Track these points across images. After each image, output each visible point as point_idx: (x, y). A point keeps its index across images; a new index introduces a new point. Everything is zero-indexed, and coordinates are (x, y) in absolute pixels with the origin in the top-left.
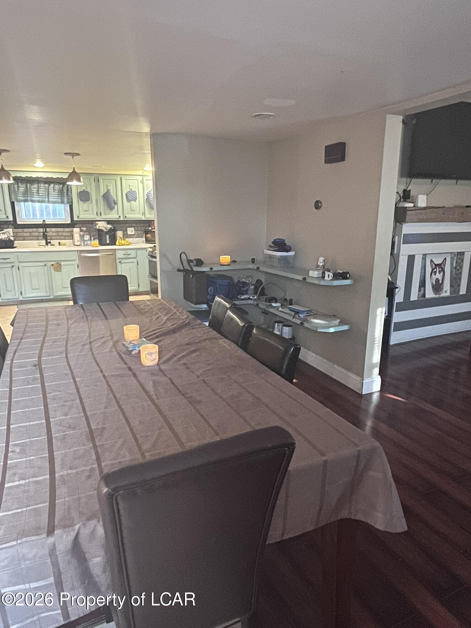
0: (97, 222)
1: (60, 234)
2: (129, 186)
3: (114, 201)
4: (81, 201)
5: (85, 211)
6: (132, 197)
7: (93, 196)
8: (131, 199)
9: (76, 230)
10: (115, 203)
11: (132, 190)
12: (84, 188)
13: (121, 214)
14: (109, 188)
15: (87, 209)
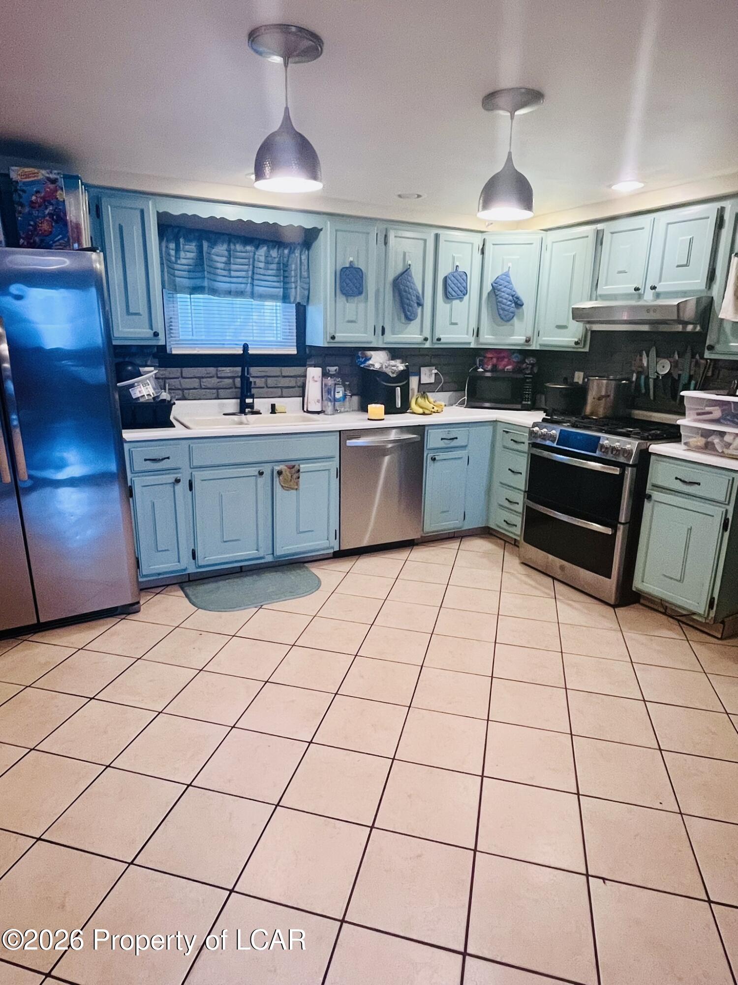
0: (369, 353)
1: (270, 381)
2: (454, 258)
3: (418, 297)
4: (343, 294)
5: (349, 322)
6: (456, 289)
7: (371, 285)
8: (454, 293)
9: (314, 373)
10: (420, 304)
11: (460, 270)
12: (351, 259)
13: (427, 333)
14: (410, 262)
15: (354, 319)
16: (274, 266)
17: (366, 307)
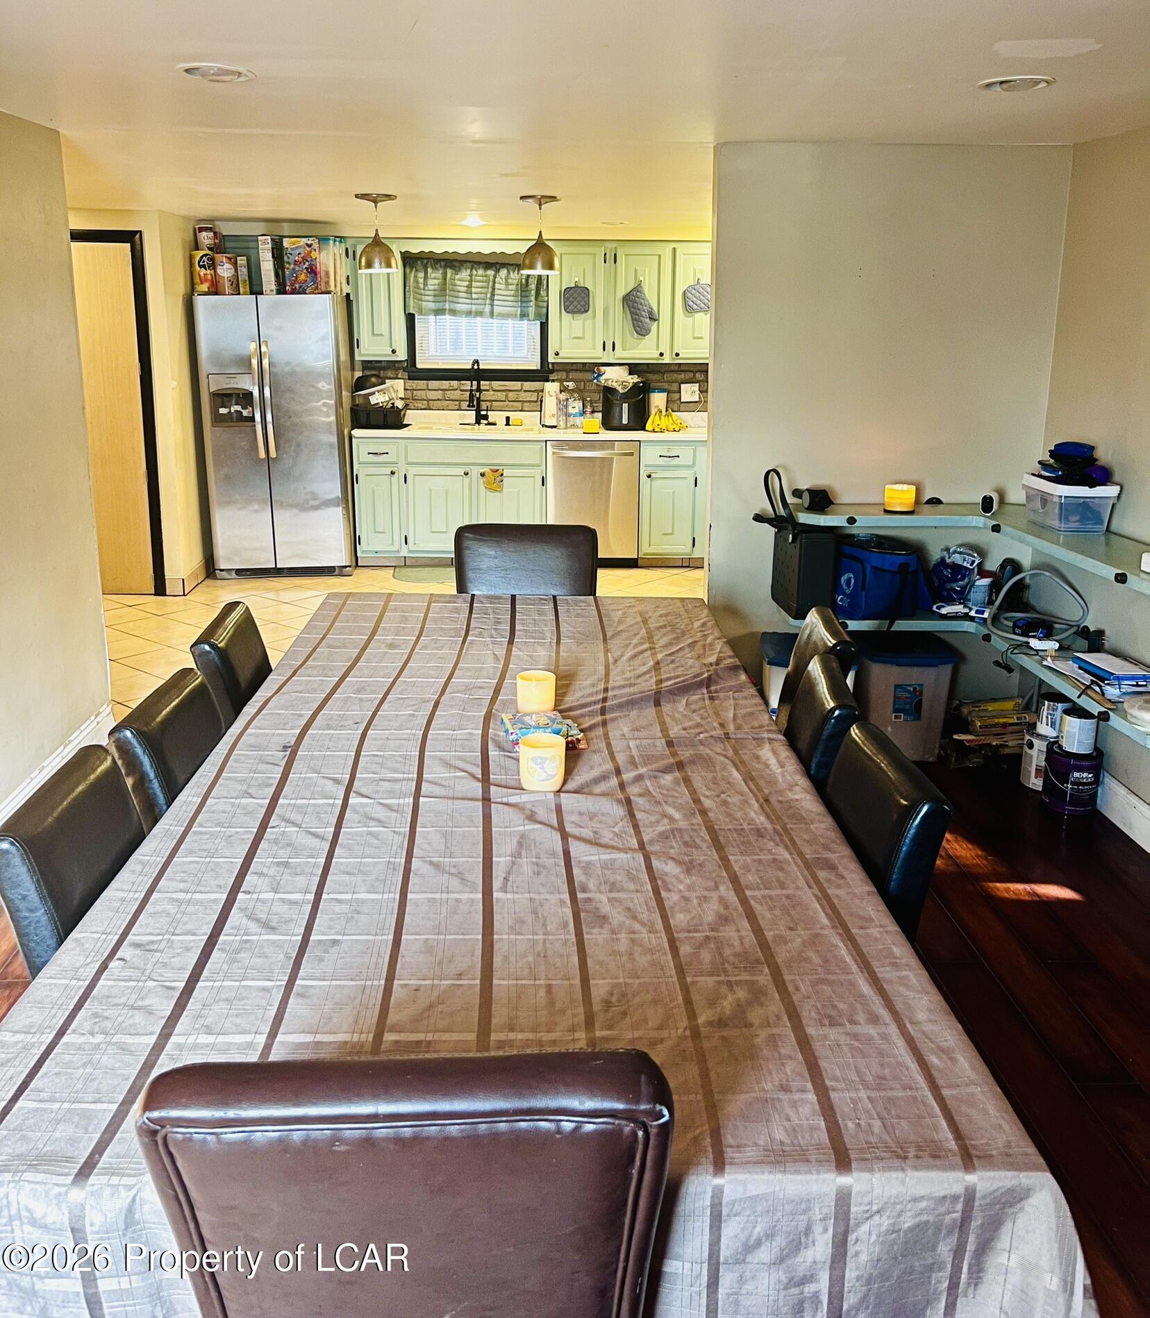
0: (602, 368)
1: (511, 395)
2: (695, 270)
3: (651, 313)
4: (568, 312)
5: (575, 338)
7: (598, 301)
9: (551, 388)
10: (653, 318)
11: (701, 282)
12: (577, 279)
13: (665, 348)
14: (641, 278)
15: (581, 335)
16: (513, 287)
17: (594, 324)
